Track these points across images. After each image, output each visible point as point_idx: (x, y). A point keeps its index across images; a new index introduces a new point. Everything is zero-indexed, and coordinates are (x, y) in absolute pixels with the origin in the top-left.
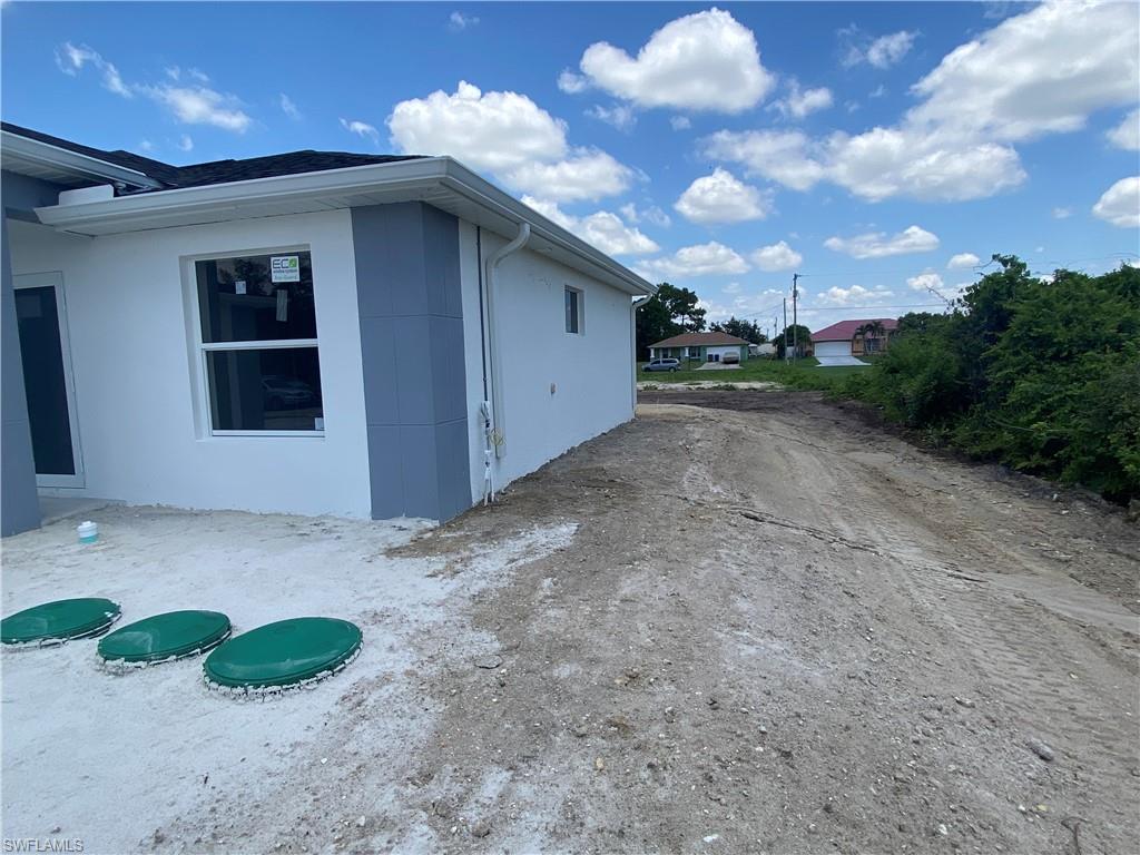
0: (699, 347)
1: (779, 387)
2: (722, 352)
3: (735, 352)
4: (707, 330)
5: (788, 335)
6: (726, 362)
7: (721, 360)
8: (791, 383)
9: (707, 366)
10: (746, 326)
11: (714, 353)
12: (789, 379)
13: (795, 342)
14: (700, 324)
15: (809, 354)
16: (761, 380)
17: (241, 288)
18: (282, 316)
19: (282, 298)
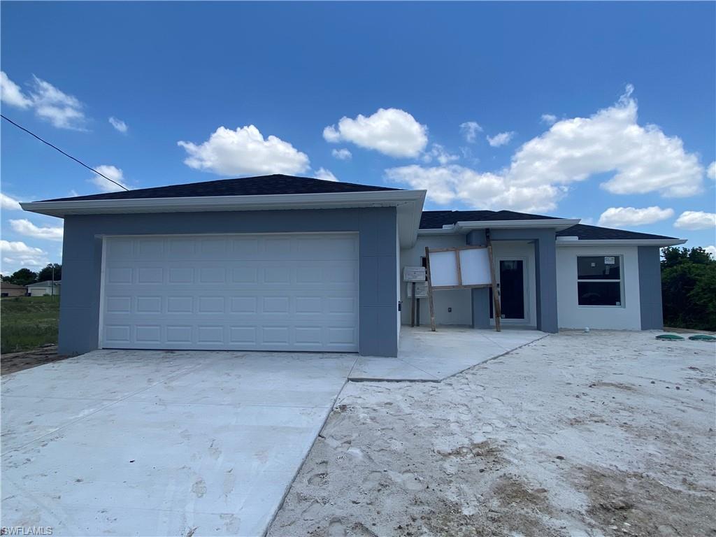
17: (593, 265)
18: (607, 273)
19: (607, 268)
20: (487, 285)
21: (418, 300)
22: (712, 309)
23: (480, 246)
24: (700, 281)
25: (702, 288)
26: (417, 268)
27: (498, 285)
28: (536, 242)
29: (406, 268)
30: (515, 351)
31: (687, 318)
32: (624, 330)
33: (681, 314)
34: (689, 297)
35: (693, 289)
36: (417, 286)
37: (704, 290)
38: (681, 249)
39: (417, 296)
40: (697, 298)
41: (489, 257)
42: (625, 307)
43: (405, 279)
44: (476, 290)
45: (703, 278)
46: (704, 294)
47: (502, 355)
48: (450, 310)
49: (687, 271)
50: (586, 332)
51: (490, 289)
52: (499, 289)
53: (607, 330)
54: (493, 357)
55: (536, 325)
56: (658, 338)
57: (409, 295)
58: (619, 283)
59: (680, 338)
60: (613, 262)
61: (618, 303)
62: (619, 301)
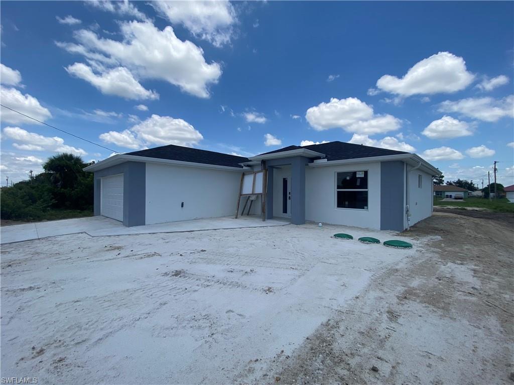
0: (441, 191)
1: (489, 211)
2: (454, 194)
3: (461, 194)
4: (445, 184)
5: (491, 188)
6: (456, 198)
7: (453, 197)
8: (495, 209)
9: (444, 200)
10: (466, 183)
11: (449, 195)
12: (494, 207)
13: (495, 191)
14: (441, 181)
15: (503, 197)
16: (478, 207)
17: (348, 178)
18: (358, 184)
19: (358, 180)
41: (263, 177)
58: (367, 191)
59: (351, 237)
60: (363, 176)
61: (365, 207)
62: (367, 205)
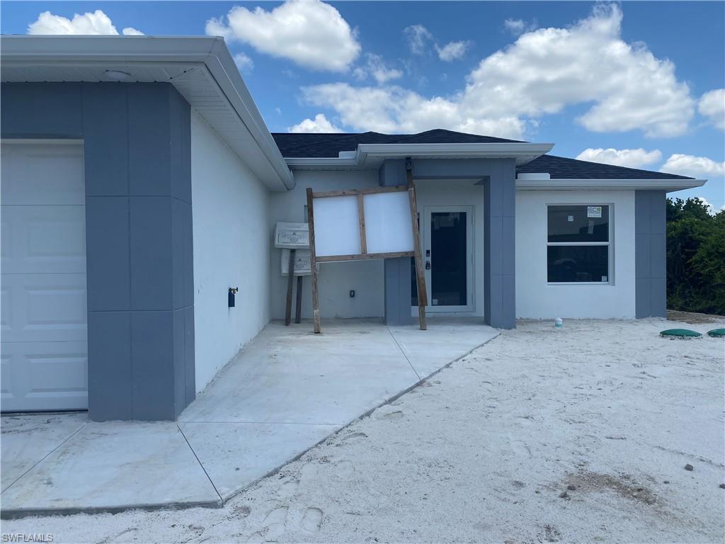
17: (571, 219)
18: (591, 231)
19: (591, 224)
20: (406, 253)
21: (300, 278)
22: (720, 281)
23: (397, 187)
24: (705, 242)
25: (708, 252)
26: (297, 224)
27: (428, 252)
28: (485, 181)
29: (278, 224)
30: (435, 378)
31: (686, 292)
32: (612, 320)
33: (679, 288)
34: (691, 263)
35: (694, 253)
36: (298, 255)
37: (709, 254)
38: (675, 201)
39: (298, 272)
40: (701, 265)
41: (411, 206)
42: (614, 285)
43: (279, 242)
44: (391, 261)
45: (710, 238)
46: (711, 260)
47: (407, 391)
48: (352, 294)
49: (689, 228)
50: (557, 325)
51: (411, 259)
52: (429, 259)
53: (588, 320)
54: (387, 397)
55: (483, 315)
56: (664, 334)
57: (285, 270)
58: (606, 247)
59: (697, 335)
60: (599, 215)
61: (604, 278)
62: (606, 274)
